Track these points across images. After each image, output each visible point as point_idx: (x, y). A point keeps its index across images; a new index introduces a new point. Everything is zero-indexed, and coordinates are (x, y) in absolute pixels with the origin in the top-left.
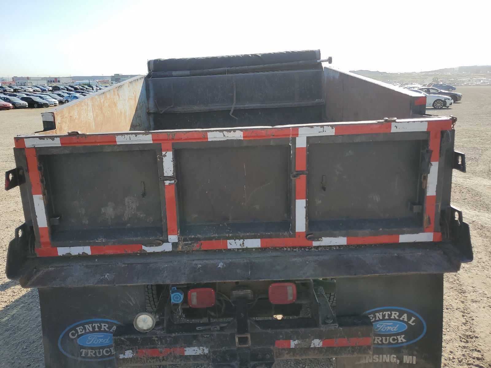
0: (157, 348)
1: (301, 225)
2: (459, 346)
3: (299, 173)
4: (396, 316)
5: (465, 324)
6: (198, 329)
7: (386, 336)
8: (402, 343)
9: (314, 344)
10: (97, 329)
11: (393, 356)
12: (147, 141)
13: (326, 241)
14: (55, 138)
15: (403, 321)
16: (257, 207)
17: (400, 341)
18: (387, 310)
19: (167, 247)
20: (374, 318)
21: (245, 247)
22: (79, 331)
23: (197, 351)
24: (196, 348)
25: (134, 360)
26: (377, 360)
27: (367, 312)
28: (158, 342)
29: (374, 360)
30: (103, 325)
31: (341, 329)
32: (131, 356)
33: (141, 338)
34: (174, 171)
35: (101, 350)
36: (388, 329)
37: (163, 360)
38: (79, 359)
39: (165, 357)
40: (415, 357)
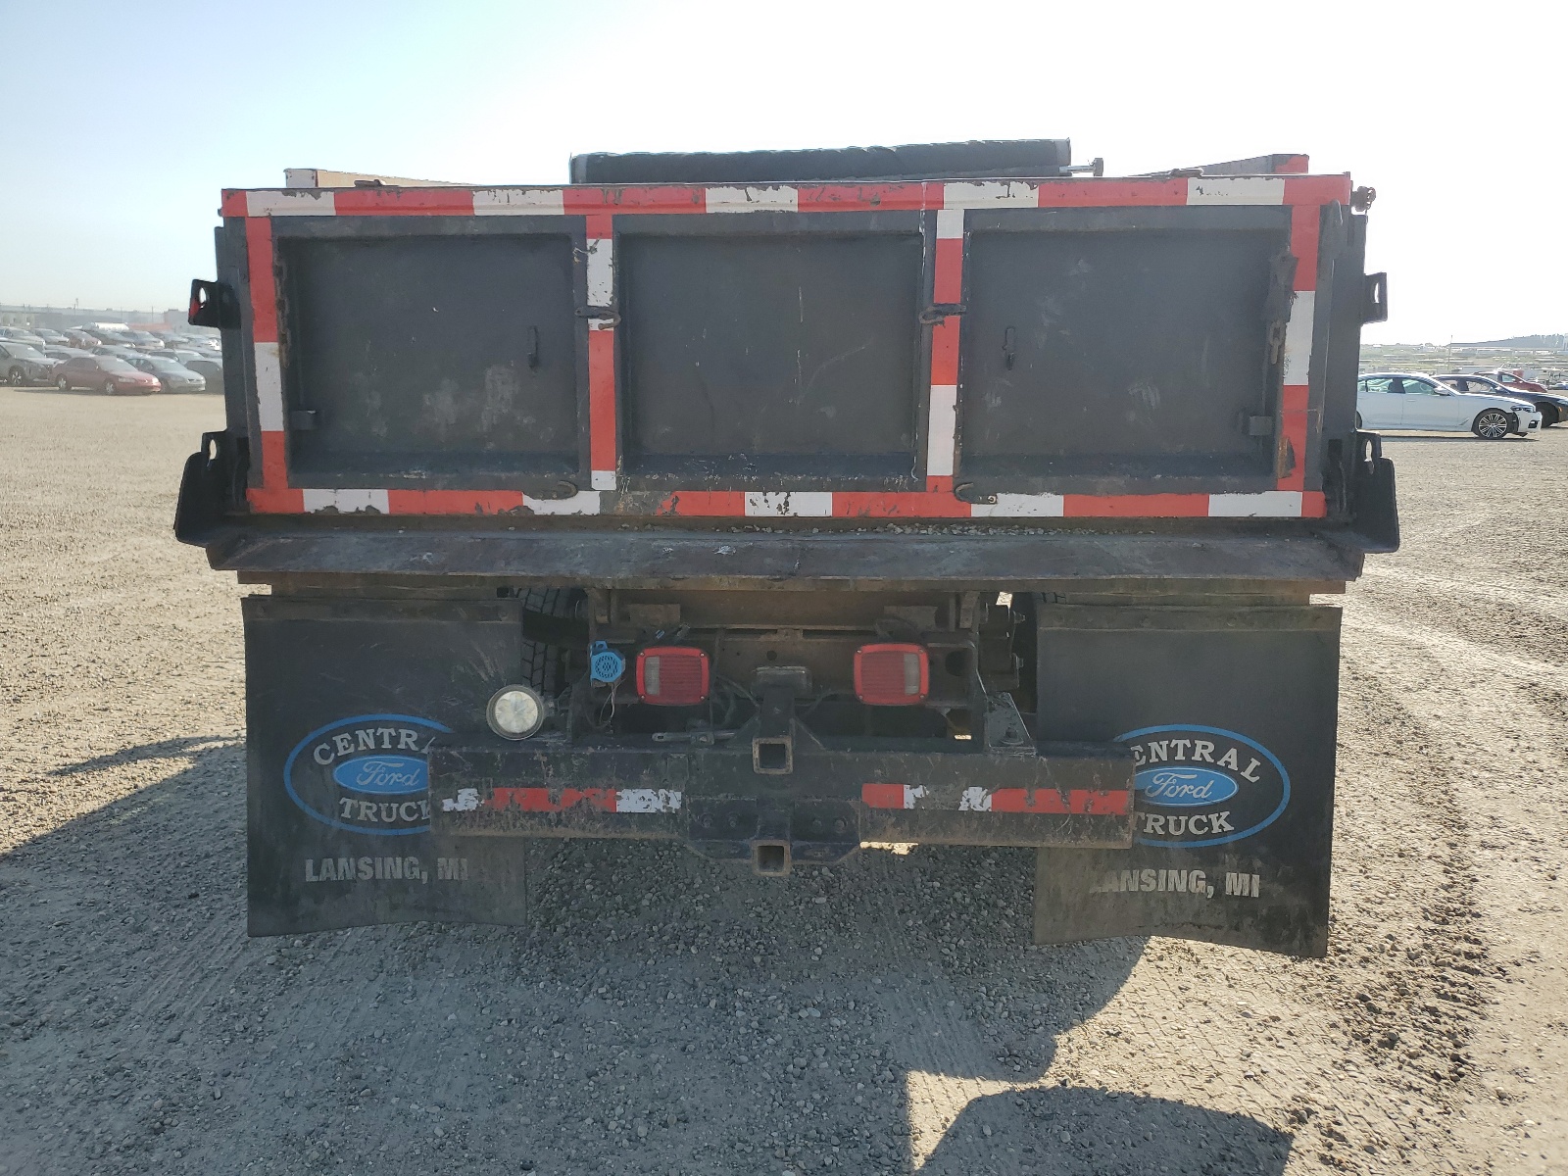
0: (543, 786)
1: (941, 457)
2: (1419, 928)
3: (943, 310)
4: (1205, 753)
5: (1446, 888)
6: (657, 739)
7: (1177, 811)
8: (1224, 834)
9: (968, 801)
10: (387, 745)
11: (1196, 873)
12: (551, 207)
13: (1010, 505)
14: (323, 194)
15: (1226, 769)
16: (830, 412)
17: (1216, 830)
18: (1181, 736)
19: (586, 503)
20: (1144, 757)
21: (790, 514)
22: (340, 746)
23: (650, 800)
24: (648, 793)
25: (481, 817)
26: (1152, 887)
27: (1126, 737)
28: (549, 770)
29: (1144, 883)
30: (403, 732)
31: (1045, 759)
32: (473, 806)
33: (502, 756)
34: (613, 293)
35: (394, 806)
36: (1184, 791)
37: (559, 822)
38: (336, 824)
39: (564, 815)
40: (1256, 877)
